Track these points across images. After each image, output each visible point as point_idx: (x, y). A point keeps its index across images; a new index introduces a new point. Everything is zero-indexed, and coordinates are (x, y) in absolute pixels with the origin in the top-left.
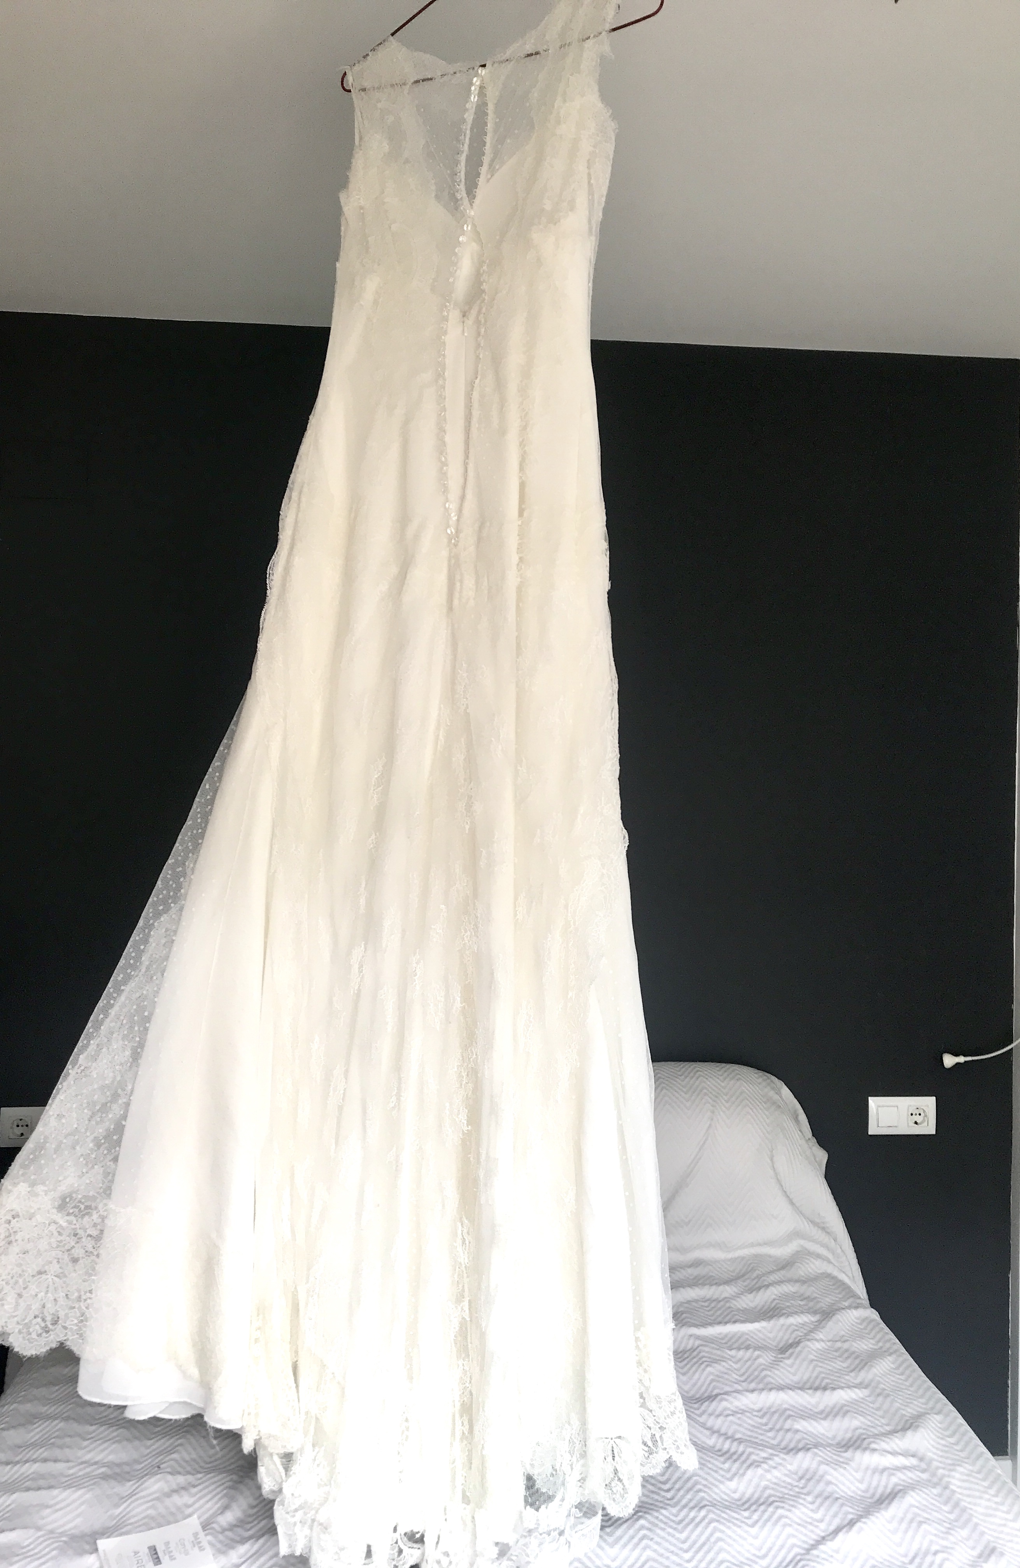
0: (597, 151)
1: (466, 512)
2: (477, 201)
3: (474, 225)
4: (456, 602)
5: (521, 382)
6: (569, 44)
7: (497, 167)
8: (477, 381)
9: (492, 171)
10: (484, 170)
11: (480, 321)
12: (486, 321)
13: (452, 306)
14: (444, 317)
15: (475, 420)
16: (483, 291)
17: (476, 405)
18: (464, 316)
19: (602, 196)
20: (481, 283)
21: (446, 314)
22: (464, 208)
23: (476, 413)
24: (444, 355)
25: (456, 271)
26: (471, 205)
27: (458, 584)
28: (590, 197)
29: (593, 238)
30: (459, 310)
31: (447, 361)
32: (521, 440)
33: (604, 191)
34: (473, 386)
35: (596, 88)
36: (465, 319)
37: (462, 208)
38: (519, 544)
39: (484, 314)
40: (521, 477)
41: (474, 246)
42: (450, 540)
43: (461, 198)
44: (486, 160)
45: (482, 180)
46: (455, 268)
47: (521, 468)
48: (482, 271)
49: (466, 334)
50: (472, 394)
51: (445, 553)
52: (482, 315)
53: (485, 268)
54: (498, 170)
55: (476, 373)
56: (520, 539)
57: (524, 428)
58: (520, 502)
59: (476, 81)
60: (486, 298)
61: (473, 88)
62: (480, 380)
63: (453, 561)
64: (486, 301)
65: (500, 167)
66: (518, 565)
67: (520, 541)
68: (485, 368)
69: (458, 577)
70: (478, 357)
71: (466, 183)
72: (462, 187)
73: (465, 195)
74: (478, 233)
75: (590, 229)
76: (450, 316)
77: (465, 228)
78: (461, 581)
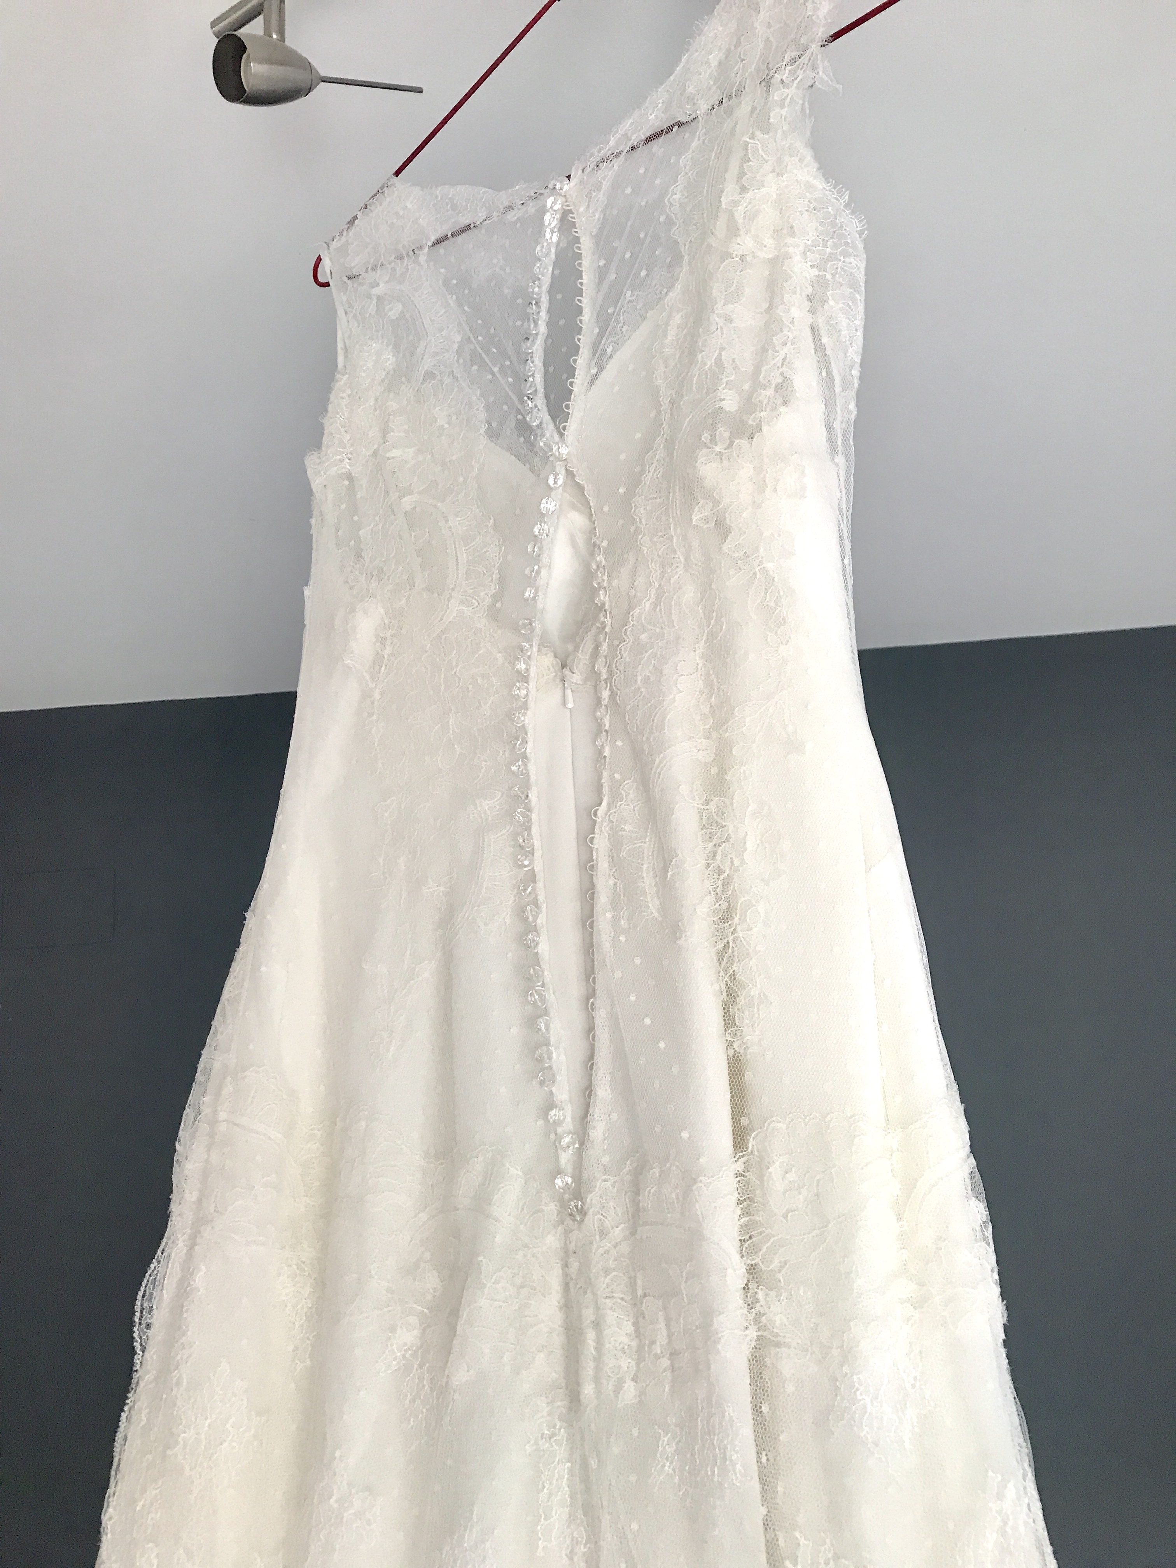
0: (829, 276)
1: (598, 1132)
2: (573, 425)
3: (570, 474)
4: (588, 1390)
5: (707, 802)
6: (739, 93)
7: (609, 350)
8: (602, 809)
9: (600, 360)
10: (582, 361)
11: (599, 674)
12: (610, 673)
13: (535, 649)
14: (519, 672)
15: (603, 899)
16: (601, 608)
17: (603, 864)
18: (563, 666)
19: (851, 367)
20: (594, 592)
21: (524, 666)
22: (545, 444)
23: (604, 883)
24: (524, 756)
25: (538, 572)
26: (562, 435)
27: (590, 1336)
28: (824, 374)
29: (840, 459)
30: (551, 655)
31: (532, 767)
32: (720, 946)
33: (855, 354)
34: (595, 822)
35: (808, 154)
36: (566, 671)
37: (541, 444)
38: (745, 1228)
39: (606, 657)
40: (729, 1045)
41: (577, 520)
42: (563, 1204)
43: (540, 426)
44: (585, 341)
45: (579, 383)
46: (536, 567)
47: (729, 1022)
48: (594, 567)
49: (570, 705)
50: (592, 839)
51: (552, 1241)
52: (601, 661)
53: (600, 558)
54: (611, 357)
55: (599, 789)
56: (746, 1213)
57: (725, 917)
58: (733, 1114)
59: (554, 203)
60: (608, 621)
61: (547, 217)
62: (609, 805)
63: (575, 1265)
64: (607, 629)
65: (615, 351)
66: (746, 1288)
67: (745, 1220)
68: (617, 776)
69: (589, 1314)
70: (600, 752)
71: (547, 397)
72: (540, 400)
73: (547, 418)
74: (580, 488)
75: (831, 441)
76: (533, 672)
77: (551, 482)
78: (597, 1325)
